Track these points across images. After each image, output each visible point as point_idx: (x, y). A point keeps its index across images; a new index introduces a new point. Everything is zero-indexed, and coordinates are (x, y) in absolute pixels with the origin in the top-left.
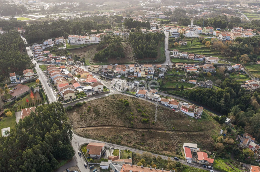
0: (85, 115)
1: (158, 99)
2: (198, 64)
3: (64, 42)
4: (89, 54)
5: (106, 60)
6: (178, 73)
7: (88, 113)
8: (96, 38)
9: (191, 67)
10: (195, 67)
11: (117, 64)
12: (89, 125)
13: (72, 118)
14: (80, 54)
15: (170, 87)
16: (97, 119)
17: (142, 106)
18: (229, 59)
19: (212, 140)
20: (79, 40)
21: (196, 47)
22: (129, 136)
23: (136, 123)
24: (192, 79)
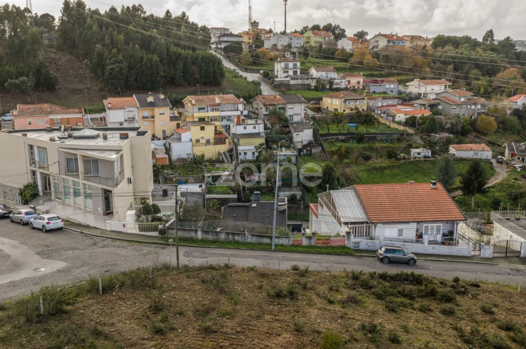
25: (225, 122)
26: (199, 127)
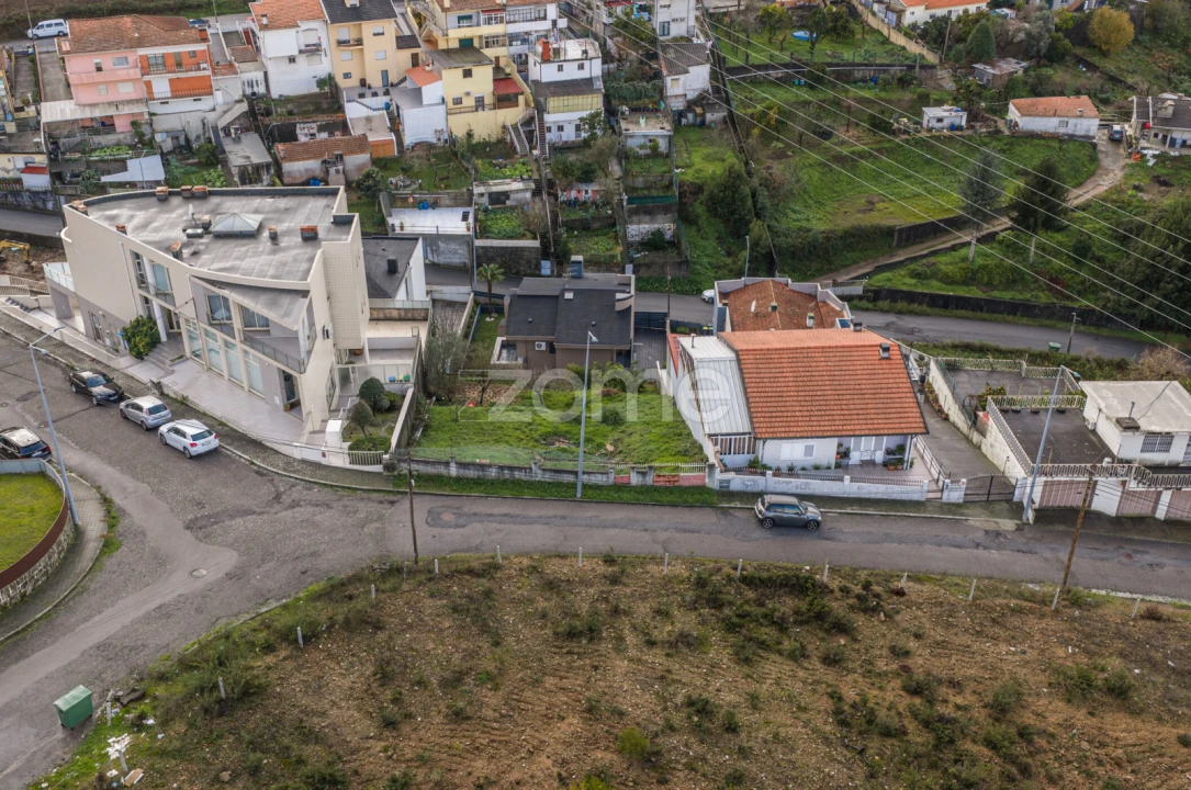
25: (517, 48)
26: (459, 72)
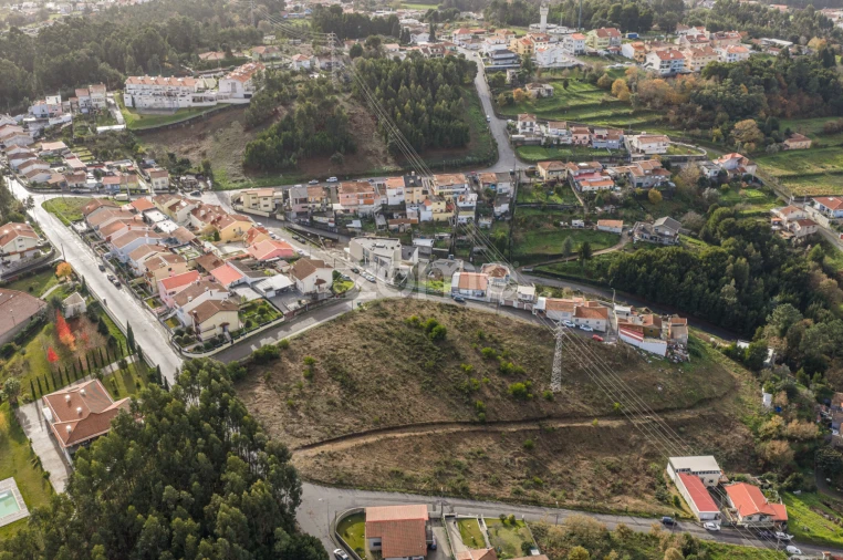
0: (303, 395)
1: (533, 302)
2: (607, 160)
3: (109, 104)
4: (218, 145)
5: (291, 164)
6: (552, 198)
7: (310, 386)
8: (234, 85)
9: (592, 174)
10: (603, 174)
11: (333, 179)
12: (333, 432)
13: (257, 411)
14: (185, 148)
15: (541, 251)
16: (353, 403)
17: (490, 336)
18: (698, 137)
19: (746, 431)
20: (169, 95)
21: (582, 103)
22: (486, 459)
23: (491, 404)
24: (605, 216)
25: (455, 196)
26: (437, 203)
